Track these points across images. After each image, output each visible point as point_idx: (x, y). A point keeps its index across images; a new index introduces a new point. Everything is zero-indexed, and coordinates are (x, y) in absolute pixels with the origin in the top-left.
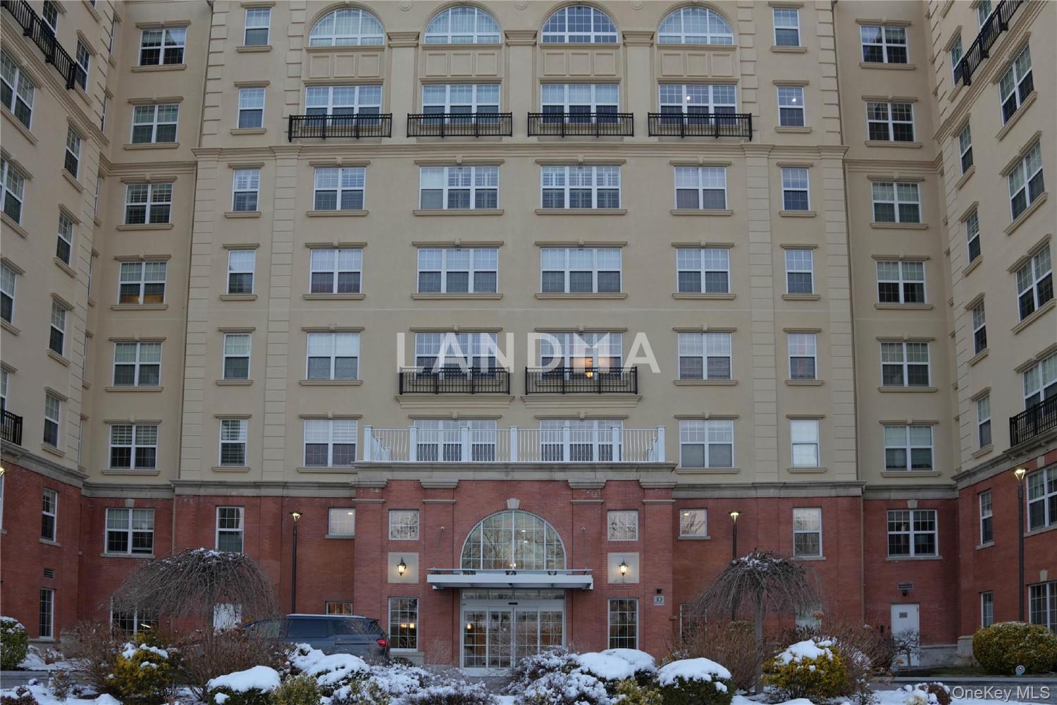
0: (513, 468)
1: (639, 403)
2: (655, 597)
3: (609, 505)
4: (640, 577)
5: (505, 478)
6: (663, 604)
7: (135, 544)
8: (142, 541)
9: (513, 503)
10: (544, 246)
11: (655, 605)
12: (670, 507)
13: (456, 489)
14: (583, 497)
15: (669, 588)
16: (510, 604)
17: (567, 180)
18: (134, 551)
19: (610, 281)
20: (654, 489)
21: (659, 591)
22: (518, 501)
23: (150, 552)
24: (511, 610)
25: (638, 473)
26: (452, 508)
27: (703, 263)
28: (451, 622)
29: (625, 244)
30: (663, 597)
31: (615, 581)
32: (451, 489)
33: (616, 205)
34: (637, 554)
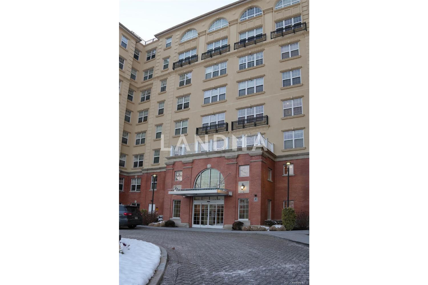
0: (209, 154)
1: (269, 128)
2: (255, 198)
3: (240, 164)
4: (249, 191)
5: (207, 158)
6: (257, 201)
7: (137, 188)
8: (139, 187)
9: (209, 166)
10: (239, 82)
11: (255, 201)
12: (261, 163)
13: (193, 162)
14: (231, 161)
15: (259, 194)
16: (207, 202)
17: (246, 60)
18: (137, 190)
19: (260, 88)
20: (255, 156)
21: (256, 196)
22: (210, 165)
23: (140, 190)
24: (208, 204)
25: (250, 151)
26: (191, 169)
27: (291, 76)
28: (189, 208)
29: (264, 75)
30: (257, 198)
31: (241, 192)
32: (191, 163)
33: (262, 63)
34: (249, 182)
